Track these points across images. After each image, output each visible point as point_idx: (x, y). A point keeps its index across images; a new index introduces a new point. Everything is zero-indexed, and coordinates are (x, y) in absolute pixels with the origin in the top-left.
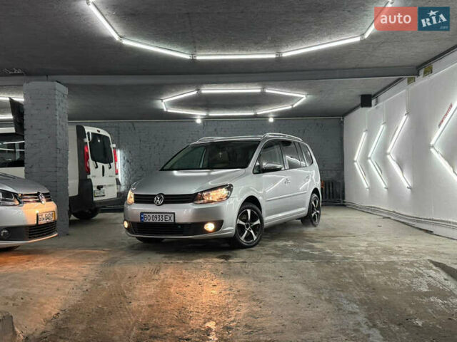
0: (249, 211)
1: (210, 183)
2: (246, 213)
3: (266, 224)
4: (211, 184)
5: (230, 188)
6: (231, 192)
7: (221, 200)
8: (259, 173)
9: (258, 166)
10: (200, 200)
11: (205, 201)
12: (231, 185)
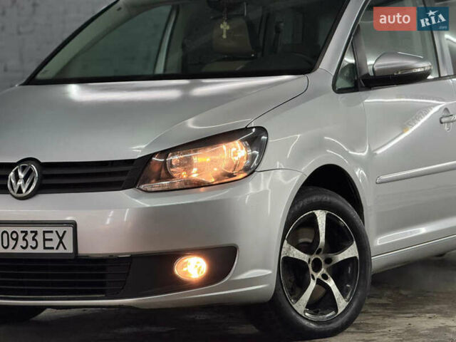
0: (321, 216)
1: (190, 123)
2: (312, 222)
3: (377, 261)
4: (193, 126)
5: (256, 138)
6: (262, 152)
7: (227, 179)
8: (355, 88)
9: (352, 66)
10: (159, 179)
11: (177, 183)
12: (262, 130)
